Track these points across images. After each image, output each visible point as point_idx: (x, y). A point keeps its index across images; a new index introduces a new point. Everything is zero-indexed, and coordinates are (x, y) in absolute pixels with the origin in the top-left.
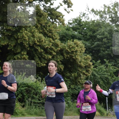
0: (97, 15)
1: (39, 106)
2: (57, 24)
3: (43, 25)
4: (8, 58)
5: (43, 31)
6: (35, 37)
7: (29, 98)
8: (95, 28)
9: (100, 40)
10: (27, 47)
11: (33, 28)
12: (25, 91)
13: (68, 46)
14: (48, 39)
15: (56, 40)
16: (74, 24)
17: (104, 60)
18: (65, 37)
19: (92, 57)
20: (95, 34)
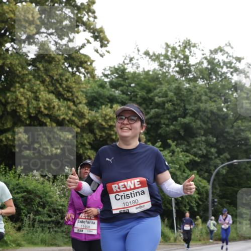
0: (154, 60)
1: (49, 228)
2: (82, 76)
3: (55, 78)
5: (55, 89)
6: (39, 101)
7: (30, 213)
8: (150, 84)
9: (161, 105)
10: (26, 119)
11: (34, 84)
12: (22, 201)
13: (102, 117)
14: (64, 103)
15: (80, 106)
16: (114, 77)
17: (168, 141)
18: (98, 100)
19: (147, 136)
20: (151, 95)
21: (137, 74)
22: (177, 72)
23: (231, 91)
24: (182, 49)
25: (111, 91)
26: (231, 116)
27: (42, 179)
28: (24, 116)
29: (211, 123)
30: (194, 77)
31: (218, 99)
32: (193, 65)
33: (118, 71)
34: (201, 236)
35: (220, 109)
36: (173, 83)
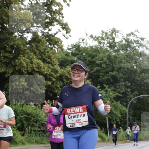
0: (96, 40)
1: (39, 134)
2: (56, 49)
3: (41, 51)
4: (6, 85)
5: (41, 57)
6: (33, 64)
7: (29, 126)
8: (94, 53)
9: (99, 65)
10: (26, 74)
11: (30, 54)
12: (24, 119)
13: (67, 72)
14: (47, 65)
15: (55, 66)
16: (73, 50)
17: (104, 85)
18: (65, 63)
19: (92, 82)
20: (94, 60)
21: (86, 48)
22: (108, 46)
23: (139, 57)
24: (111, 34)
25: (72, 58)
26: (139, 71)
27: (35, 107)
28: (25, 72)
29: (128, 75)
30: (118, 49)
31: (131, 61)
32: (117, 43)
33: (76, 47)
34: (123, 138)
35: (133, 67)
36: (106, 53)
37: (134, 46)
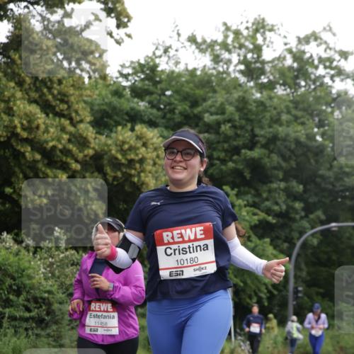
0: (202, 51)
1: (26, 329)
2: (86, 76)
3: (40, 78)
5: (40, 97)
6: (13, 115)
8: (197, 92)
9: (213, 128)
13: (116, 145)
14: (55, 120)
15: (82, 126)
16: (137, 78)
17: (225, 187)
18: (109, 116)
20: (197, 110)
21: (175, 75)
22: (241, 72)
23: (332, 107)
24: (251, 33)
25: (133, 102)
26: (329, 149)
27: (16, 247)
29: (295, 161)
30: (270, 81)
31: (308, 120)
32: (269, 62)
33: (145, 69)
34: (274, 348)
35: (311, 137)
36: (234, 91)
37: (317, 75)
